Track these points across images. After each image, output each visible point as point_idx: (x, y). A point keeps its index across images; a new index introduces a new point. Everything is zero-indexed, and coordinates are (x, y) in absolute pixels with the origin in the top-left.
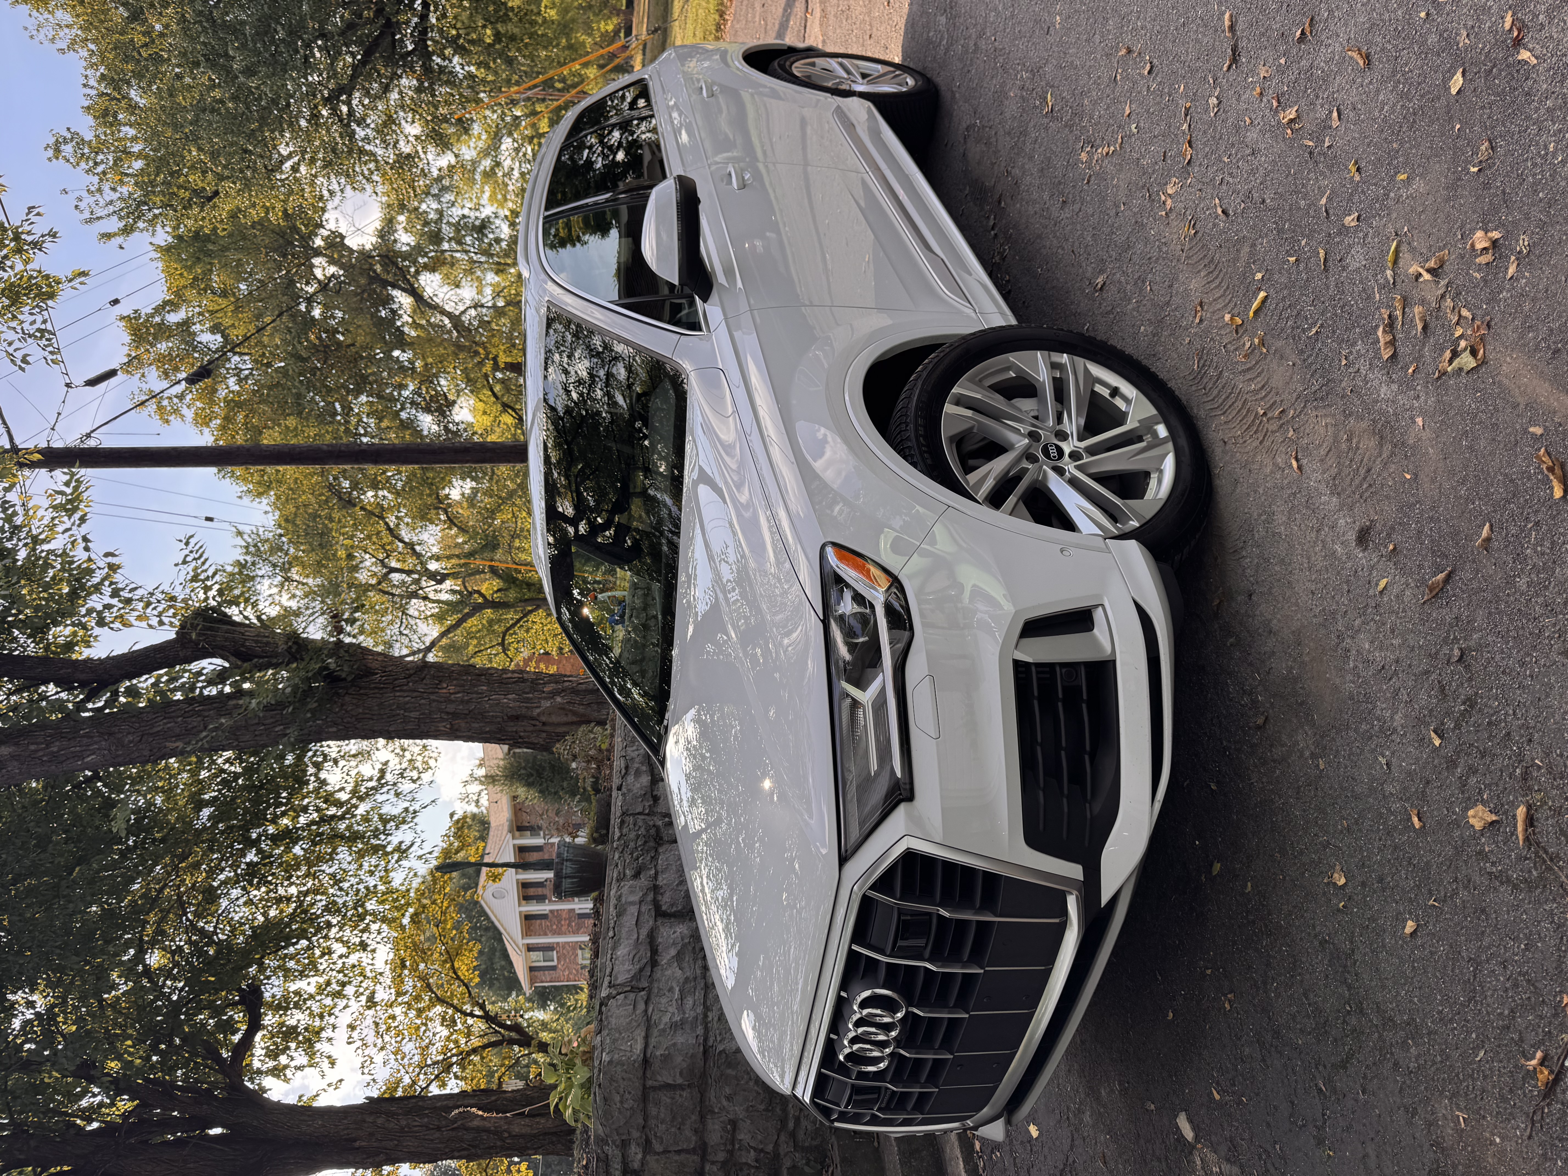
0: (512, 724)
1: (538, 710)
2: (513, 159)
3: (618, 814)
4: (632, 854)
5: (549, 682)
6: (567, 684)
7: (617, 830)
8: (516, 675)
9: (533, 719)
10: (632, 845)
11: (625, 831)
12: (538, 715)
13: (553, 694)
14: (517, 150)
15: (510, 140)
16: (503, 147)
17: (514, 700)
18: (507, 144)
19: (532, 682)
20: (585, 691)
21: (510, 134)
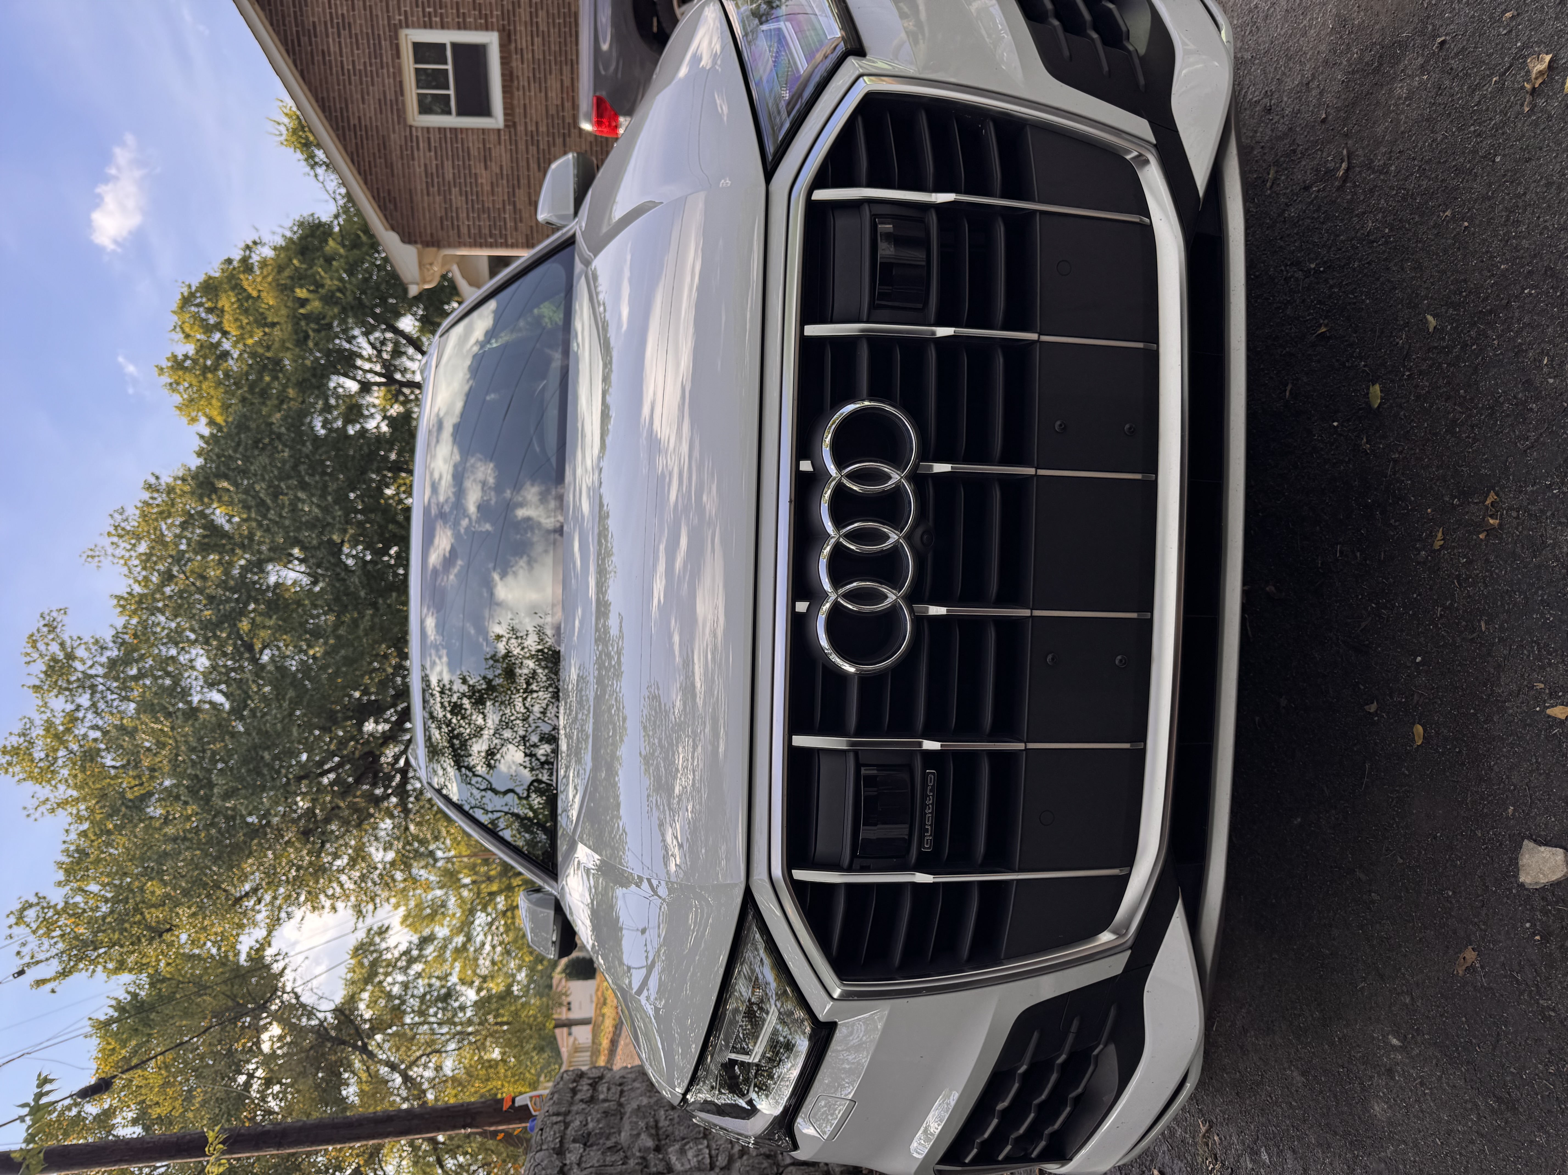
2: (485, 935)
14: (491, 924)
15: (483, 915)
16: (477, 922)
18: (481, 919)
21: (484, 909)
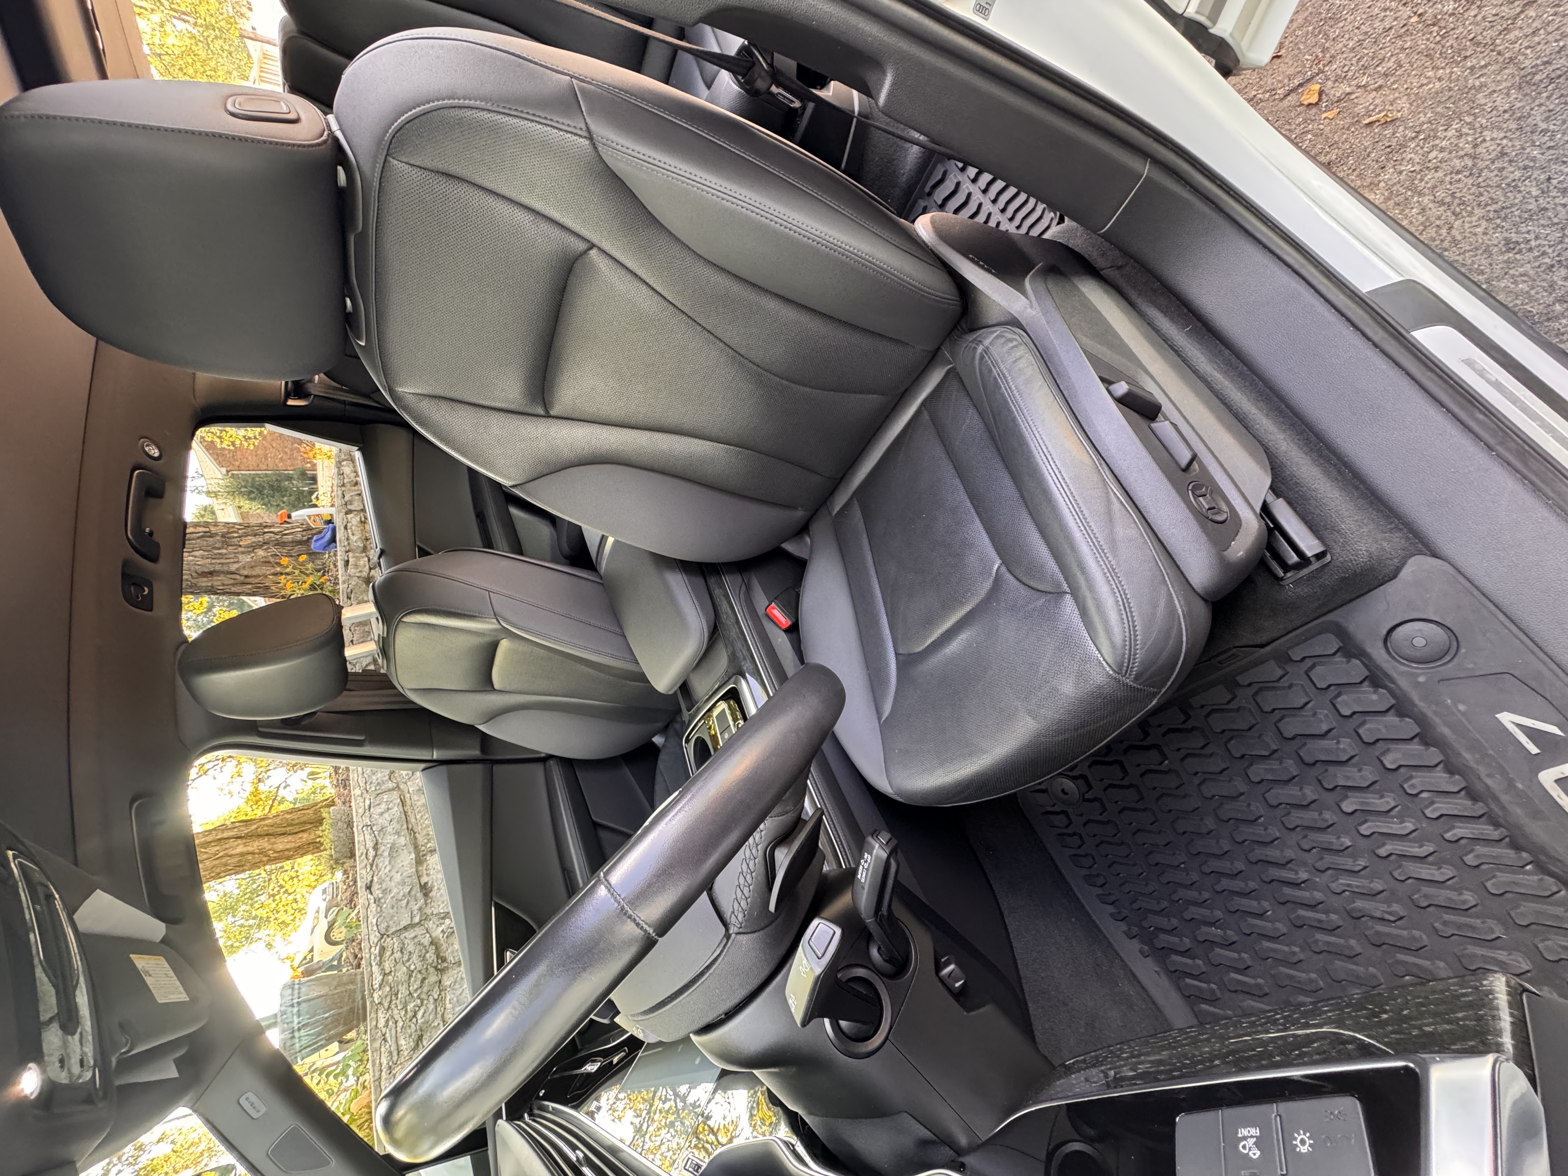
0: (205, 579)
1: (236, 566)
3: (374, 939)
4: (405, 1007)
5: (246, 535)
6: (267, 536)
7: (375, 968)
8: (201, 529)
9: (232, 573)
10: (403, 991)
11: (387, 966)
12: (237, 569)
13: (254, 547)
17: (202, 557)
19: (223, 536)
20: (293, 542)
